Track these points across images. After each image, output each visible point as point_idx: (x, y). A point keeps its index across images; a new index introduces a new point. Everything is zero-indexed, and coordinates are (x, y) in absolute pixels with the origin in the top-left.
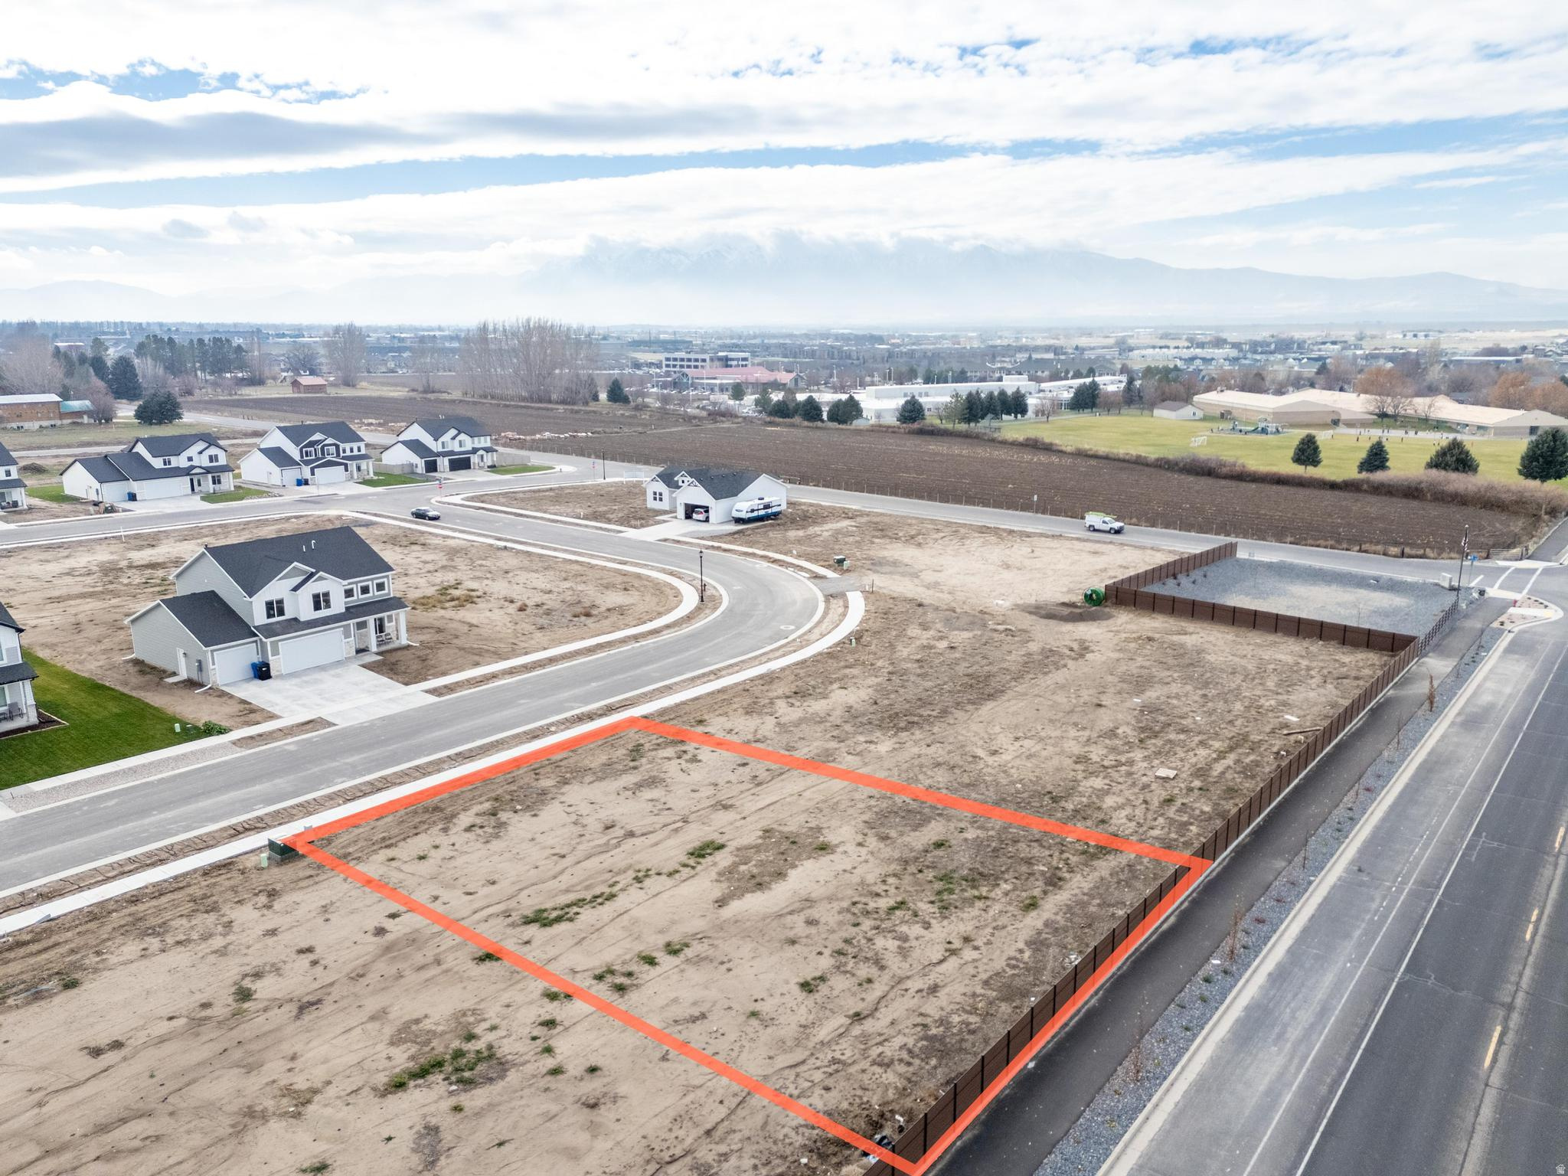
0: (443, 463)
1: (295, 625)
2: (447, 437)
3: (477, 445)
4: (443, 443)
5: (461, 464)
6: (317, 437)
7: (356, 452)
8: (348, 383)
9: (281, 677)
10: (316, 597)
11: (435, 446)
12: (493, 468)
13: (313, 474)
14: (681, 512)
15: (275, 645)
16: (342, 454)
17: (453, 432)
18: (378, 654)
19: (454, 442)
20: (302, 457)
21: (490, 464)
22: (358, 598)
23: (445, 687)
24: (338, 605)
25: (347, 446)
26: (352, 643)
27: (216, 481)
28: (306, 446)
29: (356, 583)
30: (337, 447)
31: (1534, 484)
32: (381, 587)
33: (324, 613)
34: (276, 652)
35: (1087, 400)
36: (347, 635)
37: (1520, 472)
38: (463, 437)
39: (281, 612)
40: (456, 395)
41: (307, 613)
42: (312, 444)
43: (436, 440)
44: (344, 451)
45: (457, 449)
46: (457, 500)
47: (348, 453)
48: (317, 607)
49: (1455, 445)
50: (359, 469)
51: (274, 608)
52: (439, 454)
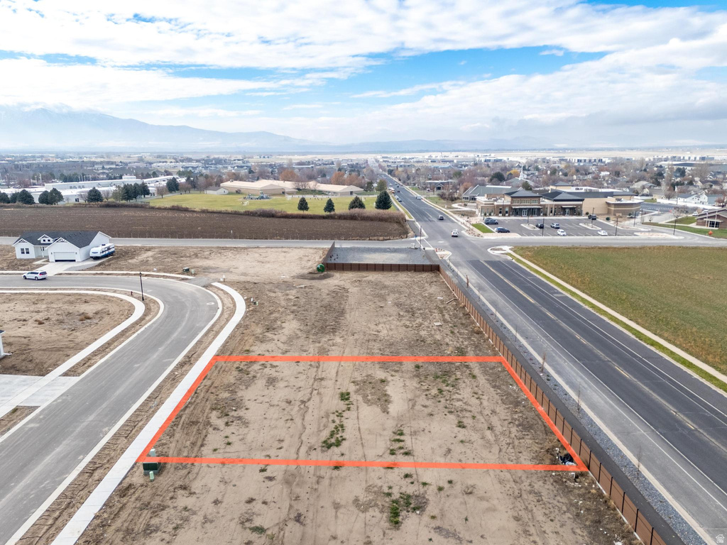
14: (52, 258)
23: (70, 371)
31: (381, 211)
35: (173, 187)
37: (376, 208)
49: (357, 199)
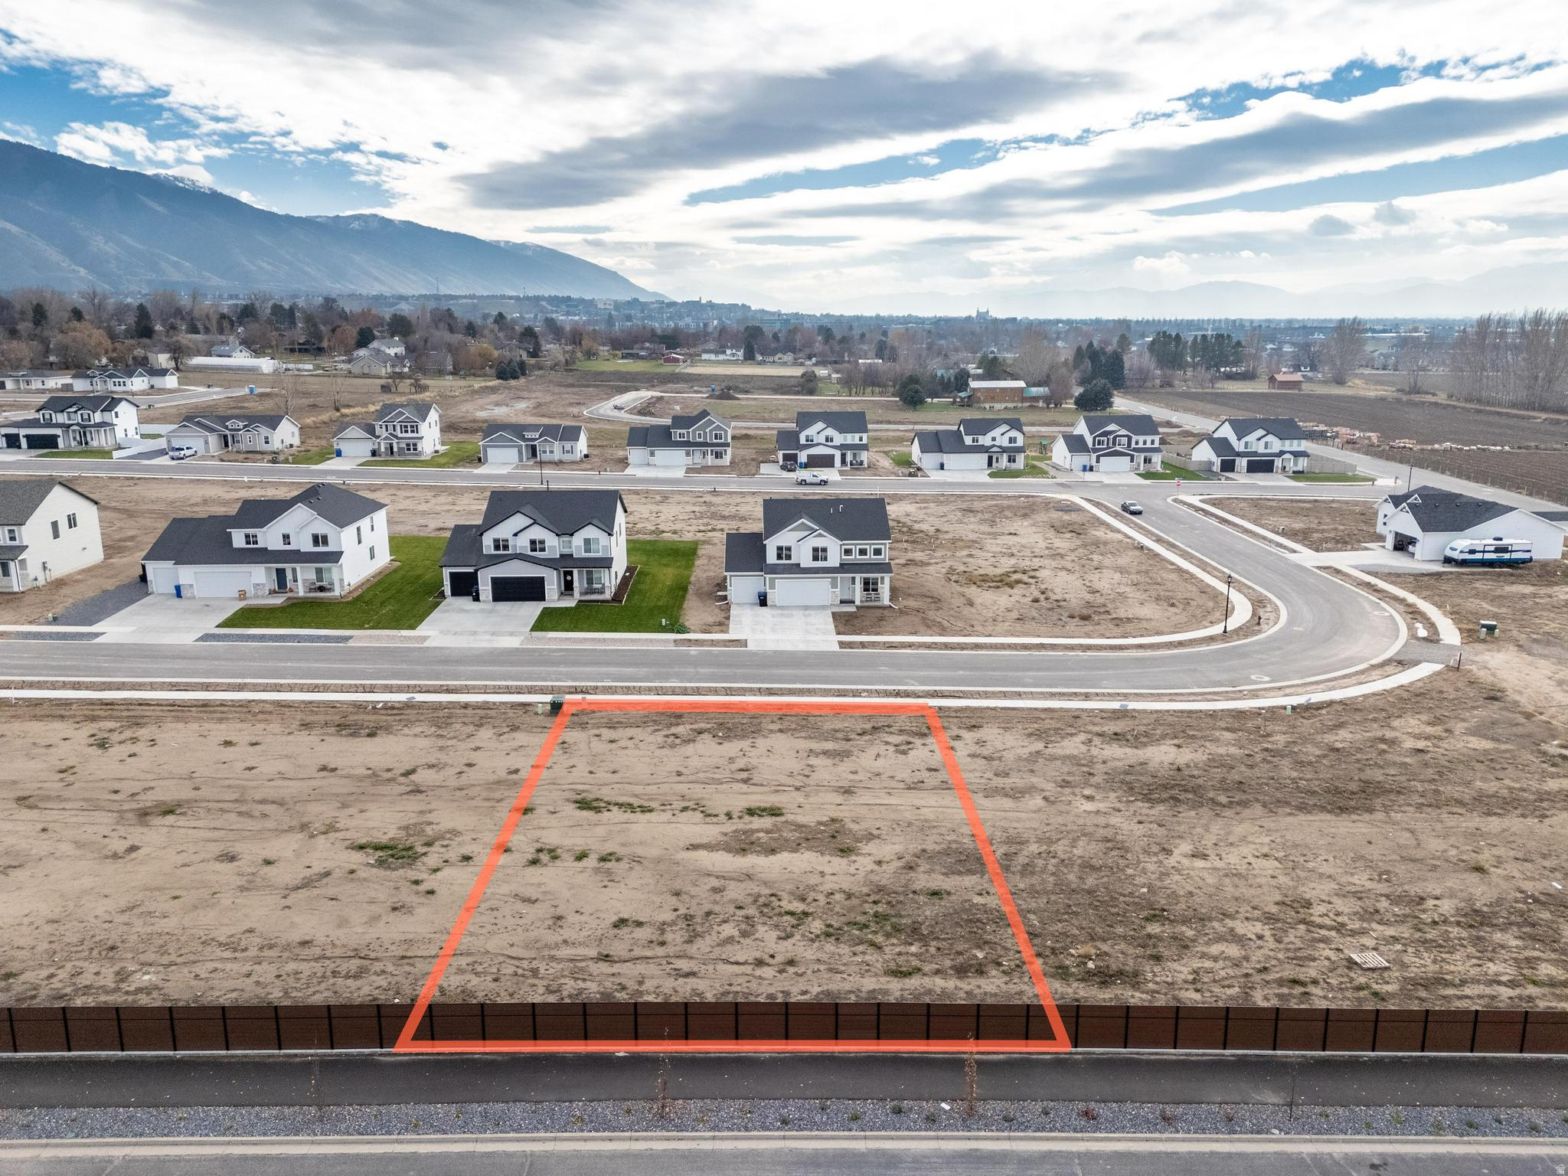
0: (1242, 463)
1: (796, 569)
2: (1251, 438)
3: (1286, 449)
4: (1247, 443)
5: (1261, 465)
6: (1112, 427)
7: (1148, 445)
8: (1340, 381)
9: (774, 606)
10: (815, 550)
11: (1239, 446)
12: (1298, 475)
13: (1098, 461)
14: (1390, 542)
15: (772, 581)
16: (1133, 445)
17: (1260, 432)
18: (857, 607)
19: (1259, 442)
20: (1094, 445)
21: (1300, 468)
22: (855, 557)
23: (861, 643)
24: (834, 559)
25: (1141, 439)
26: (839, 593)
27: (1012, 460)
28: (1099, 436)
29: (855, 545)
30: (1130, 439)
32: (878, 552)
33: (820, 564)
34: (772, 587)
36: (834, 586)
38: (1270, 438)
39: (789, 557)
40: (1441, 398)
41: (807, 561)
42: (1106, 434)
43: (1239, 439)
44: (1137, 443)
45: (1261, 450)
46: (1195, 500)
47: (1141, 445)
48: (816, 558)
50: (1147, 461)
51: (783, 552)
52: (1239, 454)
